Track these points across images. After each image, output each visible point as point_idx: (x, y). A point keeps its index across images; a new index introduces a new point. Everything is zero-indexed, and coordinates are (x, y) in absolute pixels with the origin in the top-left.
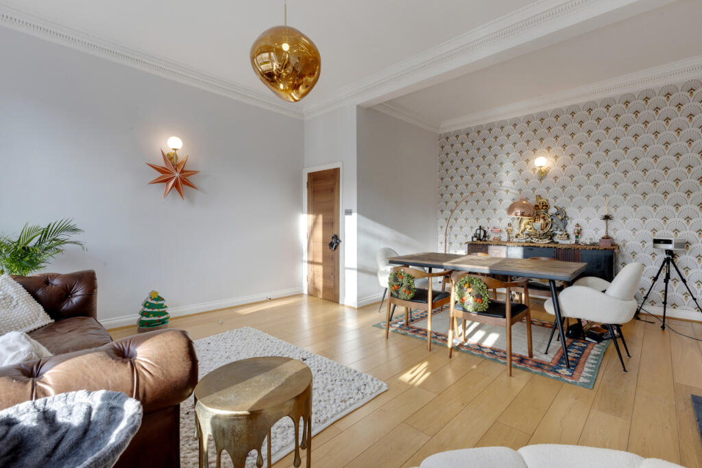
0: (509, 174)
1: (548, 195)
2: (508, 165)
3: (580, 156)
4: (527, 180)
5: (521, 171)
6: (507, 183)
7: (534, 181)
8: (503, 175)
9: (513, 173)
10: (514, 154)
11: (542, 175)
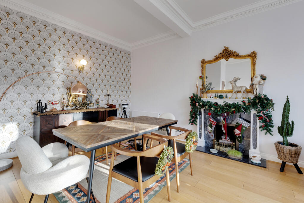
0: (60, 64)
1: (83, 82)
2: (59, 57)
3: (97, 65)
4: (72, 71)
5: (68, 64)
6: (59, 69)
7: (76, 72)
8: (55, 63)
9: (63, 64)
10: (64, 52)
11: (80, 70)
